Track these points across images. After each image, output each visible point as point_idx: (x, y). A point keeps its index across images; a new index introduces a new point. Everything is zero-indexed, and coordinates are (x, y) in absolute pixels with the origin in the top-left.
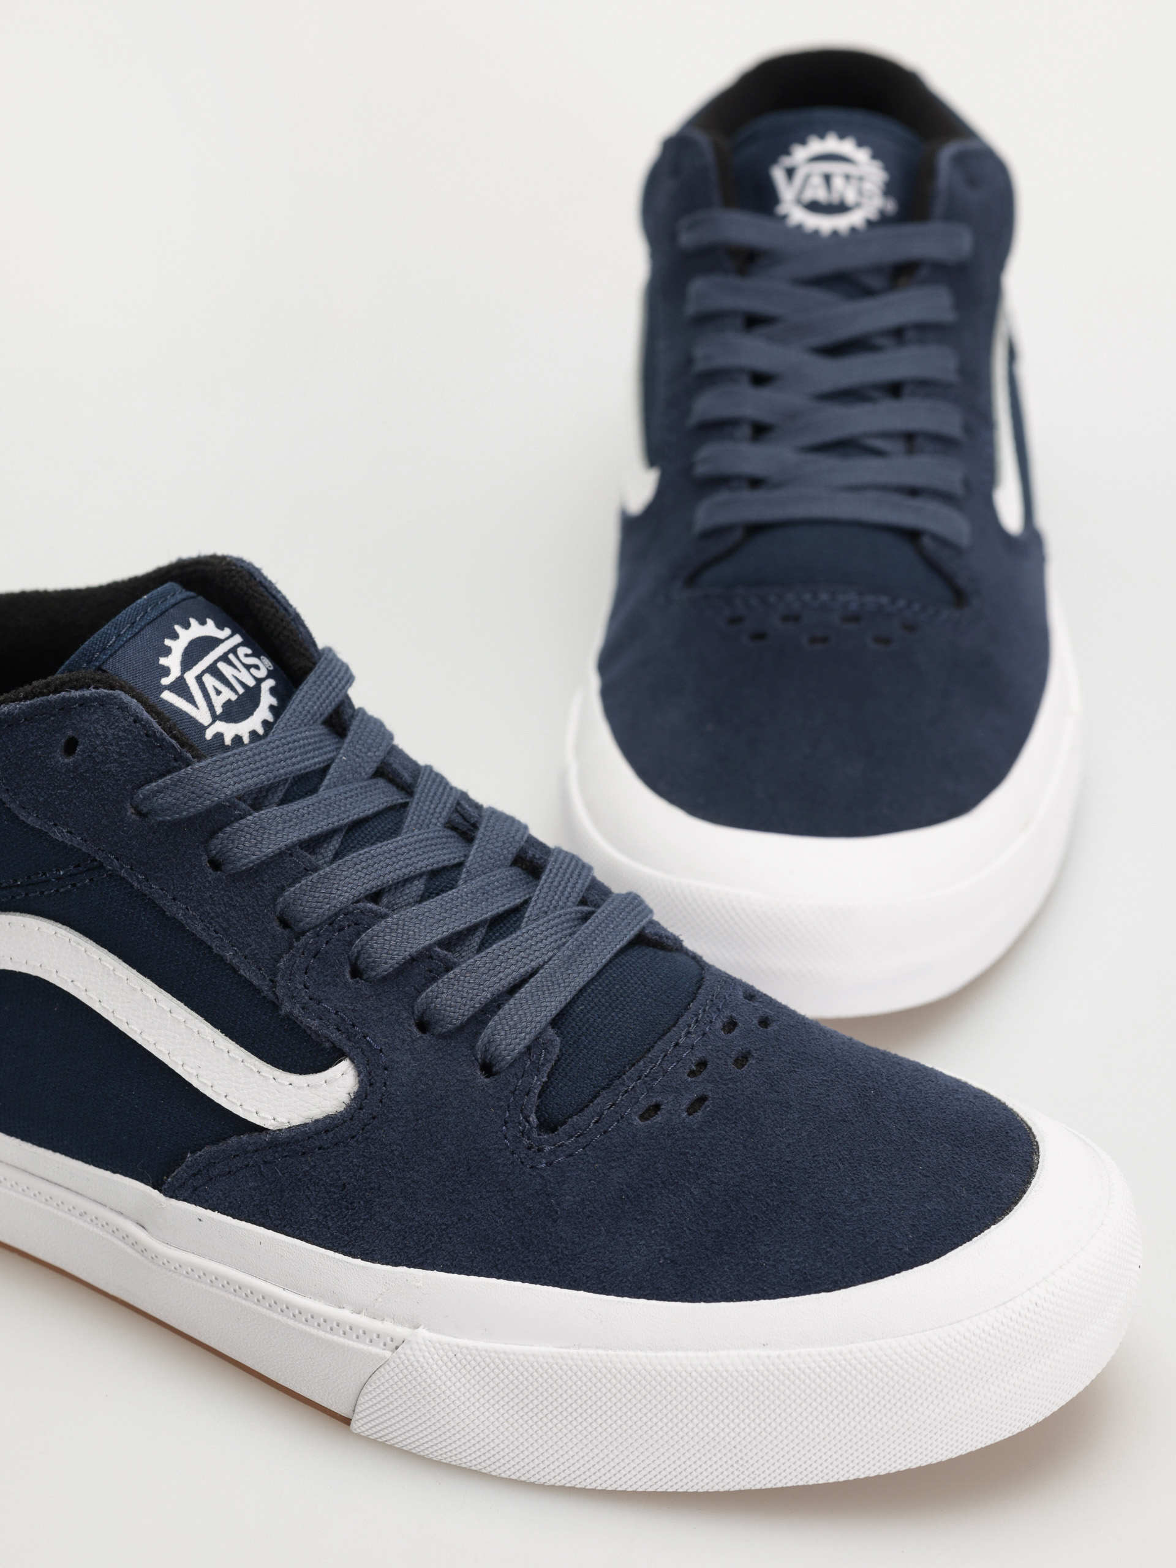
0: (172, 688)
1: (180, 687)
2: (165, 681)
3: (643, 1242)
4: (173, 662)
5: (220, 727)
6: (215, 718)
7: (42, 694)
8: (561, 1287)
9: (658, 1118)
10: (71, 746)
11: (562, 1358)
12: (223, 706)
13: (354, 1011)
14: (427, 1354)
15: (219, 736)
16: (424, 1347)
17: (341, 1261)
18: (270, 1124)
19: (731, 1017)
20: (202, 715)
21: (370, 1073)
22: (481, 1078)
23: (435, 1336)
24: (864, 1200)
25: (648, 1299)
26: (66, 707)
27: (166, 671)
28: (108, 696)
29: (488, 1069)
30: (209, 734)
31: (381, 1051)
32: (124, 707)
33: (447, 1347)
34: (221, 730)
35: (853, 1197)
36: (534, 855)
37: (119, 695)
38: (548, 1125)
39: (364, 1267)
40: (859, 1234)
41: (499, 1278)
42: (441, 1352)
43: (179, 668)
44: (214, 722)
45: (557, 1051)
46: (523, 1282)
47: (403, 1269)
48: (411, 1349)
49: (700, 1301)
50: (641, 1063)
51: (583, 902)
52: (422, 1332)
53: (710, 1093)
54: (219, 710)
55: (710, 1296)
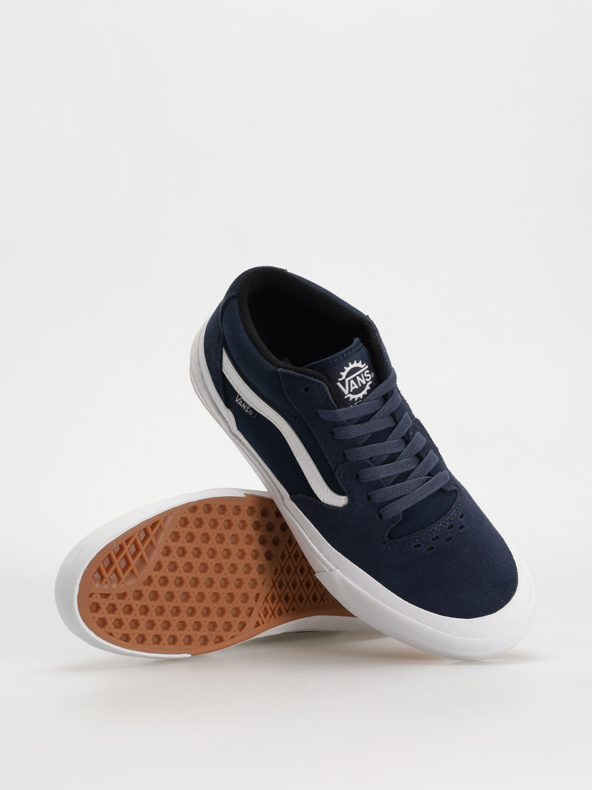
0: (341, 382)
1: (343, 383)
2: (340, 379)
3: (400, 578)
4: (344, 374)
5: (350, 395)
6: (349, 393)
7: (304, 374)
8: (375, 579)
9: (418, 549)
10: (307, 389)
11: (368, 597)
12: (353, 390)
13: (353, 487)
14: (337, 577)
15: (349, 398)
16: (337, 575)
17: (326, 543)
18: (322, 500)
19: (452, 524)
20: (346, 391)
21: (351, 504)
22: (378, 518)
23: (341, 574)
24: (460, 594)
25: (395, 594)
26: (308, 381)
27: (341, 377)
28: (321, 383)
29: (381, 516)
30: (346, 397)
31: (355, 500)
32: (323, 388)
33: (342, 578)
34: (349, 396)
35: (458, 592)
36: (422, 455)
37: (323, 384)
38: (390, 537)
39: (330, 547)
40: (454, 603)
41: (361, 569)
42: (340, 578)
43: (345, 376)
44: (348, 394)
45: (400, 520)
46: (367, 573)
47: (340, 554)
48: (333, 573)
49: (407, 601)
50: (421, 531)
51: (429, 474)
52: (338, 571)
53: (434, 547)
54: (351, 391)
55: (410, 601)
